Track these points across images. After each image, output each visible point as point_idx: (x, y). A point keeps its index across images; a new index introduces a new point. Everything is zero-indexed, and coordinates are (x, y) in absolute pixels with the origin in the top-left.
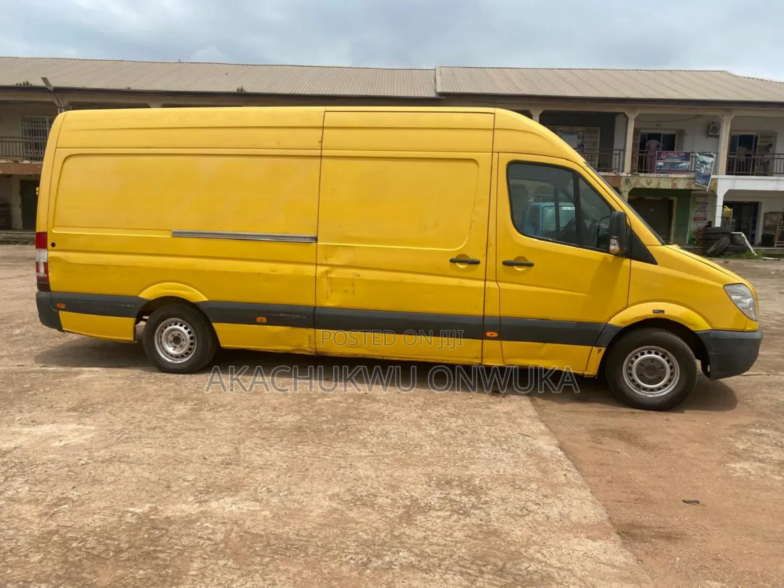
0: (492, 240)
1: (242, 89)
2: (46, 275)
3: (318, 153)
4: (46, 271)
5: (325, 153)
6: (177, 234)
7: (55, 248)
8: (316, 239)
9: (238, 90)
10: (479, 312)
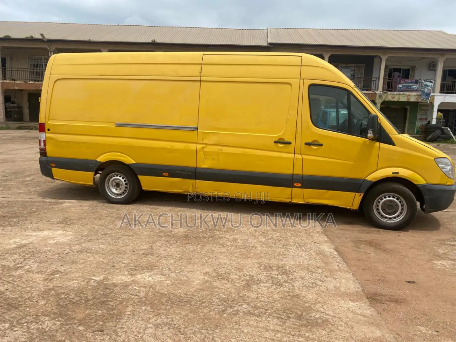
0: (299, 130)
1: (154, 41)
2: (45, 147)
3: (199, 79)
4: (45, 145)
5: (203, 79)
6: (118, 125)
7: (50, 132)
8: (197, 129)
9: (152, 41)
10: (290, 172)
